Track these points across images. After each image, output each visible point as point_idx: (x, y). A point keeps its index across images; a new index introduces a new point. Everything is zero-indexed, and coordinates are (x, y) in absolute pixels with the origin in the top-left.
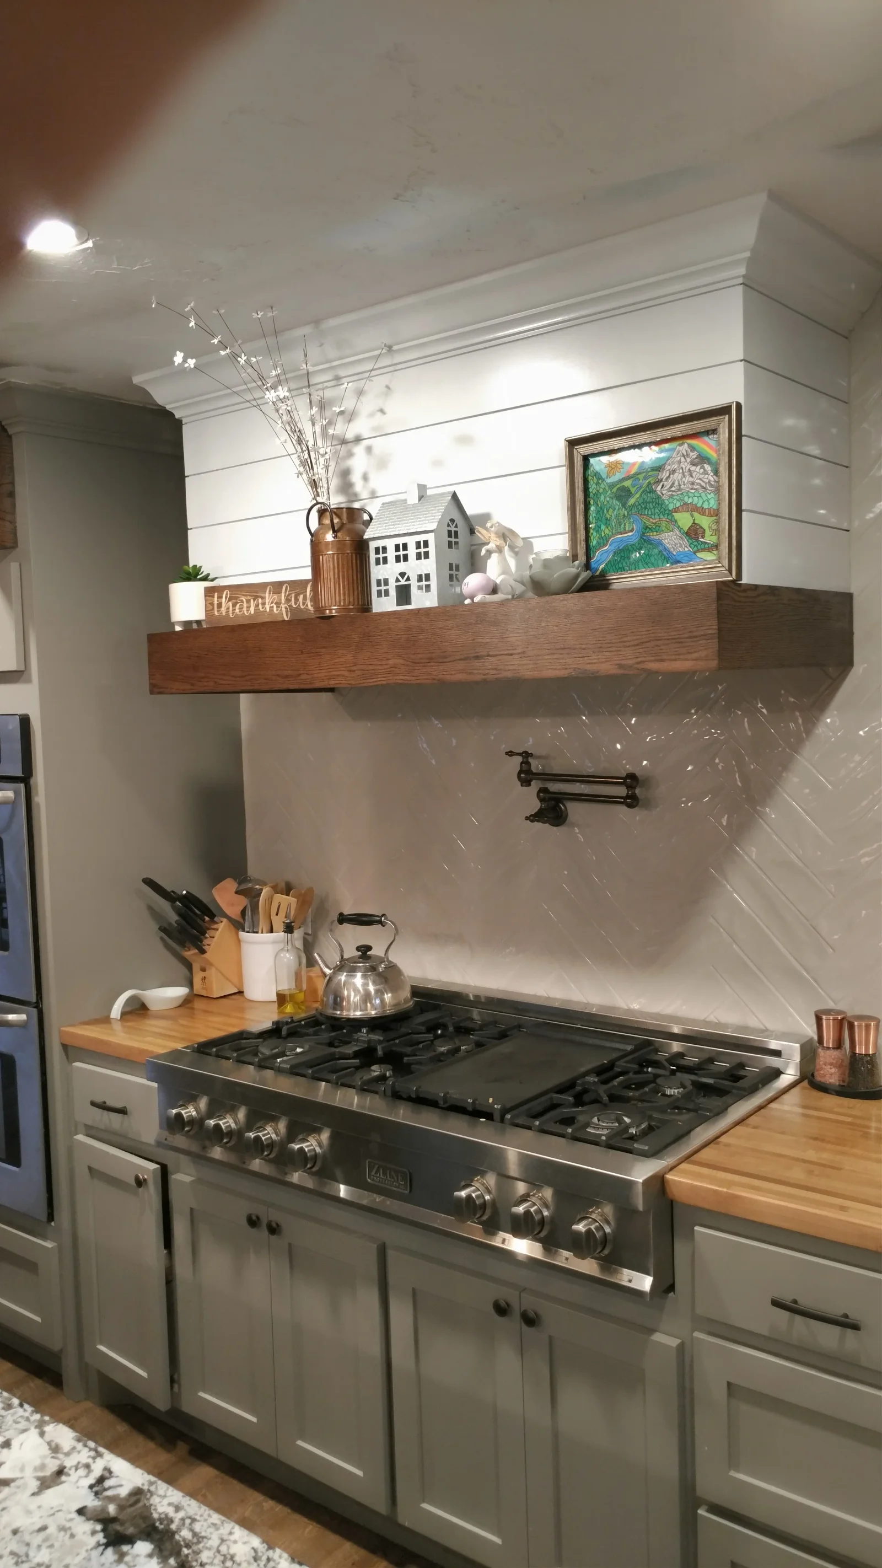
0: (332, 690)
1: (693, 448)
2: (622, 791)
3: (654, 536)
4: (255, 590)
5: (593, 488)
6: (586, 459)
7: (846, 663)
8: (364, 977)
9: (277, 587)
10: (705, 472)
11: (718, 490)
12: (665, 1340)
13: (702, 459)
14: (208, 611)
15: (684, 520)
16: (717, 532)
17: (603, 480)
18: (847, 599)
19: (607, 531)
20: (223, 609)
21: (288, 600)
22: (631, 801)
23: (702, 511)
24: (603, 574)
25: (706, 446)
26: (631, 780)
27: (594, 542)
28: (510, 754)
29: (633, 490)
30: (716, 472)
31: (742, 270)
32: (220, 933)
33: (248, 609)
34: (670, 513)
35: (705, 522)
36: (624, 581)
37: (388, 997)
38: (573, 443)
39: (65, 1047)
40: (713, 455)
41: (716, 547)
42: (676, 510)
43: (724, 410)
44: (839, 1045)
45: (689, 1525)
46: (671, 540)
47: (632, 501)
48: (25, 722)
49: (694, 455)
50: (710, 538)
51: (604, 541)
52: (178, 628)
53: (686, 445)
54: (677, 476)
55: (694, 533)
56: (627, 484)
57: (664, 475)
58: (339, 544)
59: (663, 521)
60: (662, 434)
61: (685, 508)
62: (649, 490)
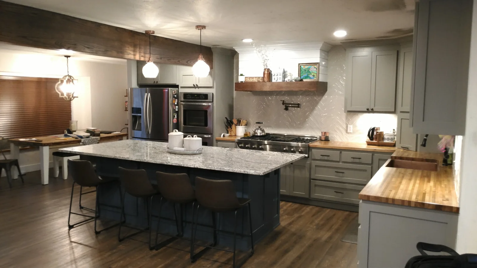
0: (251, 91)
2: (297, 106)
3: (309, 75)
4: (253, 78)
5: (301, 69)
6: (301, 66)
7: (326, 90)
8: (260, 130)
9: (256, 77)
11: (317, 72)
12: (308, 162)
13: (315, 68)
14: (245, 80)
15: (313, 74)
16: (316, 75)
17: (303, 68)
18: (326, 83)
20: (248, 80)
21: (257, 79)
22: (298, 107)
23: (315, 73)
24: (302, 79)
25: (316, 66)
26: (298, 104)
27: (301, 75)
28: (281, 101)
30: (317, 69)
31: (320, 48)
32: (233, 126)
33: (251, 80)
35: (315, 74)
36: (304, 80)
37: (263, 133)
38: (299, 64)
39: (216, 140)
40: (316, 67)
41: (316, 77)
43: (318, 63)
44: (324, 135)
45: (310, 182)
46: (311, 76)
47: (306, 71)
48: (213, 94)
50: (315, 76)
51: (302, 75)
52: (240, 82)
53: (313, 66)
54: (312, 69)
55: (314, 76)
56: (306, 69)
57: (310, 69)
58: (267, 73)
59: (310, 74)
60: (310, 64)
61: (313, 73)
62: (308, 70)
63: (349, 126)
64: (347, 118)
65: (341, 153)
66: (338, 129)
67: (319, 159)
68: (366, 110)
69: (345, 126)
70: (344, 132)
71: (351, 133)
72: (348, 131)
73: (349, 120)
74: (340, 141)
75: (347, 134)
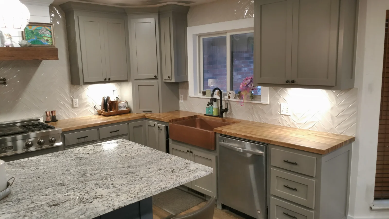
1: (45, 28)
3: (39, 40)
10: (48, 32)
11: (51, 35)
13: (47, 30)
15: (45, 38)
16: (52, 40)
17: (28, 30)
19: (29, 38)
22: (5, 83)
23: (48, 37)
25: (48, 28)
26: (4, 80)
27: (27, 39)
29: (34, 32)
30: (50, 32)
34: (42, 37)
35: (49, 39)
41: (52, 42)
42: (43, 36)
43: (52, 24)
46: (43, 41)
47: (34, 34)
49: (46, 29)
50: (49, 41)
53: (44, 27)
54: (43, 31)
55: (47, 40)
56: (33, 31)
57: (41, 31)
59: (41, 38)
60: (40, 25)
61: (45, 36)
62: (38, 33)
63: (74, 100)
64: (70, 91)
65: (98, 129)
66: (62, 105)
67: (75, 143)
68: (104, 80)
69: (69, 101)
70: (69, 107)
71: (77, 107)
72: (75, 106)
73: (73, 93)
74: (66, 118)
75: (73, 109)
